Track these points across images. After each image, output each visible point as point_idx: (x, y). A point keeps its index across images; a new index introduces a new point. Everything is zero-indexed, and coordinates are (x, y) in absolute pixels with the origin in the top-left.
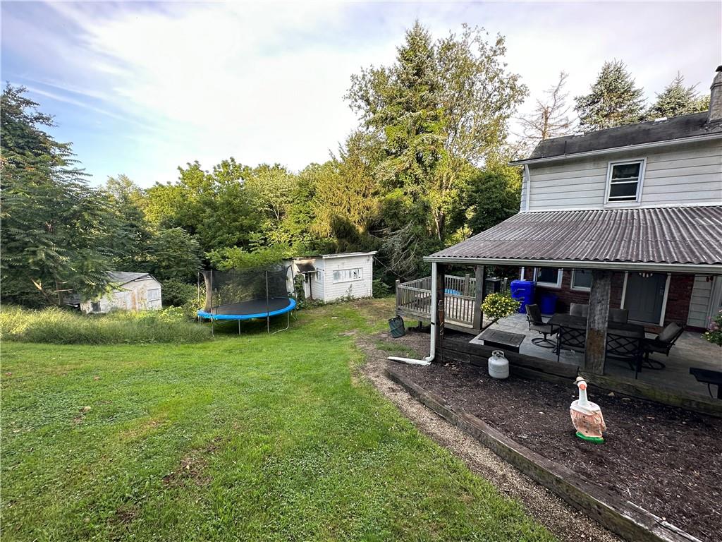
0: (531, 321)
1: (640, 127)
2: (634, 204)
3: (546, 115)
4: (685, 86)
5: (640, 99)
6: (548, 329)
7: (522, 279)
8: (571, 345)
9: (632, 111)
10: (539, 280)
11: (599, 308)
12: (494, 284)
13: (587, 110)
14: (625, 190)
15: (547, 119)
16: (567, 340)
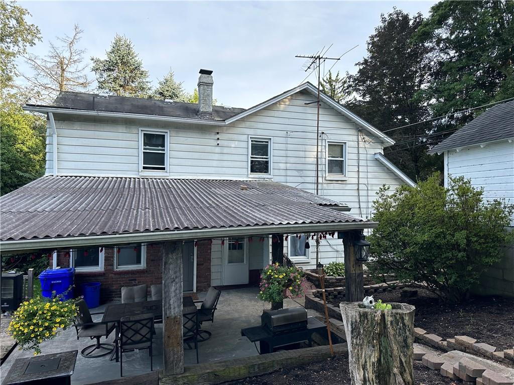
0: (79, 325)
1: (155, 103)
2: (165, 174)
3: (61, 65)
4: (176, 81)
5: (147, 80)
6: (102, 330)
7: (55, 267)
8: (134, 343)
9: (143, 89)
10: (78, 264)
11: (173, 288)
12: (12, 281)
13: (105, 75)
14: (155, 160)
15: (63, 70)
16: (129, 339)
